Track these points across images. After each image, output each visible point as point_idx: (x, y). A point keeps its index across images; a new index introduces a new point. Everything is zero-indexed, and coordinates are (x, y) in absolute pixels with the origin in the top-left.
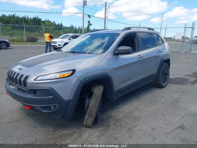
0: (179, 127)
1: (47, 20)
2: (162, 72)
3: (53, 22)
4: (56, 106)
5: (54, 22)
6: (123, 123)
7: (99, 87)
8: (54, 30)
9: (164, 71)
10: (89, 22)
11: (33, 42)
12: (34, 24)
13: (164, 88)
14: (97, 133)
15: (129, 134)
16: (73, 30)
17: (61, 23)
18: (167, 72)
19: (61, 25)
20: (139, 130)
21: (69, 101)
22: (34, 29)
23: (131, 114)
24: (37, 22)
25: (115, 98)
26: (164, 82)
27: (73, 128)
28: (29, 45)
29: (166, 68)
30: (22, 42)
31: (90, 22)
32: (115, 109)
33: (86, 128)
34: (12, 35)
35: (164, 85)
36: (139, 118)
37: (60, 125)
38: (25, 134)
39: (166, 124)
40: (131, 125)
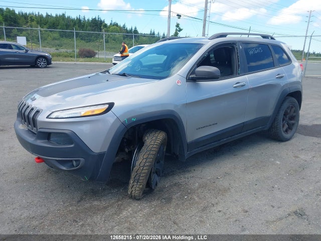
0: (295, 213)
1: (113, 22)
2: (283, 113)
3: (122, 26)
4: (79, 160)
5: (124, 25)
6: (195, 197)
7: (156, 135)
8: (124, 39)
9: (289, 111)
10: (178, 26)
11: (88, 57)
12: (94, 28)
13: (287, 142)
14: (146, 211)
15: (201, 217)
16: (153, 39)
17: (136, 28)
18: (294, 114)
19: (136, 31)
20: (220, 211)
21: (101, 155)
22: (93, 37)
23: (214, 182)
24: (97, 25)
25: (187, 154)
26: (286, 131)
27: (111, 198)
28: (82, 62)
29: (292, 107)
30: (71, 57)
31: (180, 26)
32: (189, 171)
33: (131, 200)
34: (60, 46)
35: (287, 136)
36: (226, 190)
37: (92, 192)
38: (35, 202)
39: (272, 206)
40: (207, 202)
